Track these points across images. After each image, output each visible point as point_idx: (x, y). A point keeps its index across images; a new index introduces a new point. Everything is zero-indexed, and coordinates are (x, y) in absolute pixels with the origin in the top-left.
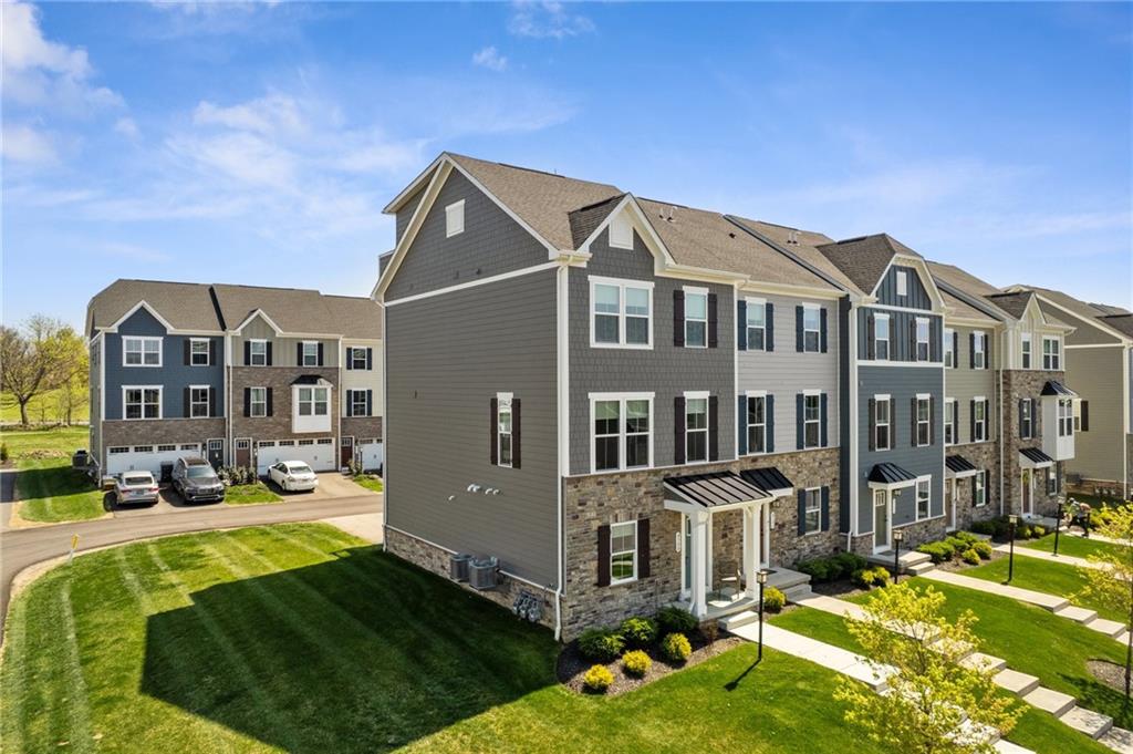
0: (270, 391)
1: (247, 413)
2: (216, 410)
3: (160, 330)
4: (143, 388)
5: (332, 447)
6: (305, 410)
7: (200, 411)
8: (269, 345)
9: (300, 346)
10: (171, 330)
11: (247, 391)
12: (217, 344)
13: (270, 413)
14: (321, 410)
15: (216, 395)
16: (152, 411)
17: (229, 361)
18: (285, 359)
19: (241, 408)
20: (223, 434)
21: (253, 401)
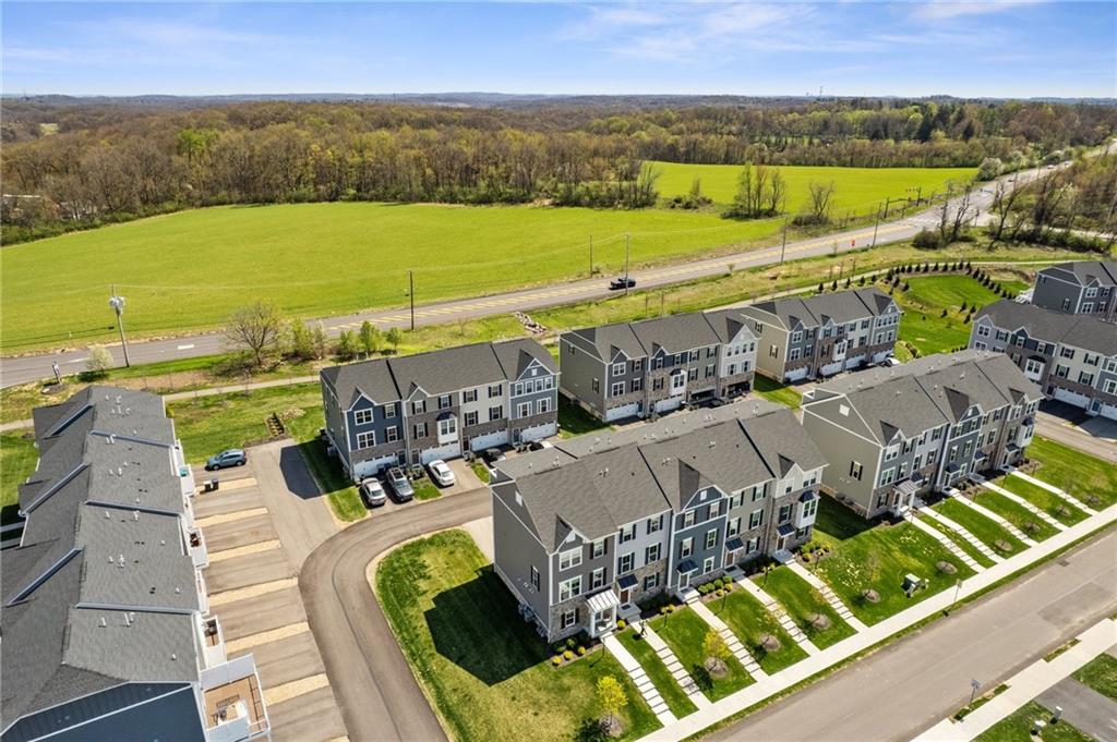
0: (426, 425)
1: (416, 438)
2: (400, 436)
3: (371, 405)
4: (365, 434)
5: (459, 444)
6: (444, 432)
7: (393, 438)
8: (424, 402)
9: (440, 399)
10: (376, 404)
11: (415, 427)
12: (398, 406)
13: (427, 435)
14: (452, 430)
15: (400, 430)
16: (371, 443)
17: (405, 414)
18: (433, 408)
19: (413, 435)
20: (405, 447)
21: (418, 431)
